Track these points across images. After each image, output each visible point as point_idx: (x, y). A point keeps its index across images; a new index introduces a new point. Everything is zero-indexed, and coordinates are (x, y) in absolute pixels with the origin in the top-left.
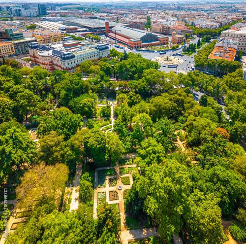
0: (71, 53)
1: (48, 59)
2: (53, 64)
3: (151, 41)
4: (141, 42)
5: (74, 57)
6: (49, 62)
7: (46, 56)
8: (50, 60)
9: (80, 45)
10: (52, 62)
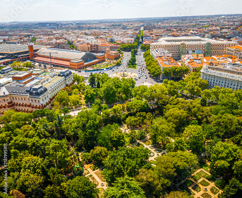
0: (42, 87)
1: (6, 99)
2: (13, 105)
3: (91, 60)
4: (84, 62)
5: (46, 90)
6: (9, 103)
7: (3, 96)
8: (9, 101)
9: (34, 75)
10: (11, 102)
